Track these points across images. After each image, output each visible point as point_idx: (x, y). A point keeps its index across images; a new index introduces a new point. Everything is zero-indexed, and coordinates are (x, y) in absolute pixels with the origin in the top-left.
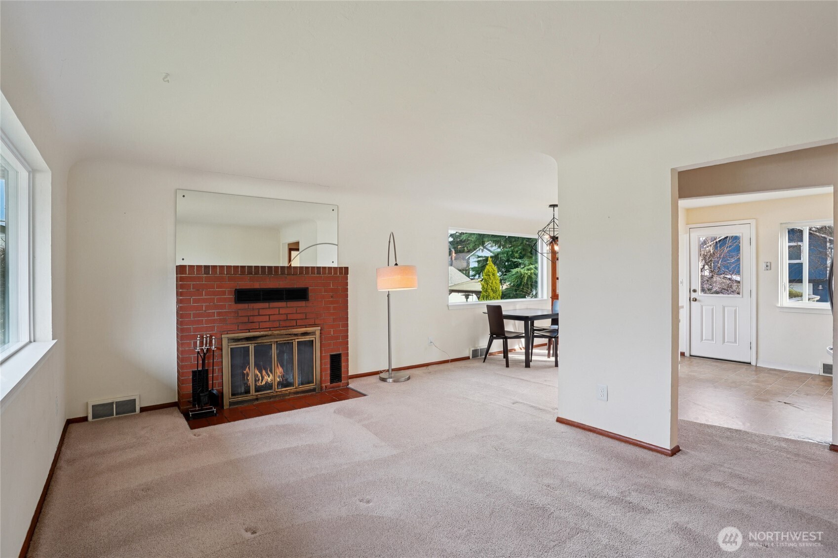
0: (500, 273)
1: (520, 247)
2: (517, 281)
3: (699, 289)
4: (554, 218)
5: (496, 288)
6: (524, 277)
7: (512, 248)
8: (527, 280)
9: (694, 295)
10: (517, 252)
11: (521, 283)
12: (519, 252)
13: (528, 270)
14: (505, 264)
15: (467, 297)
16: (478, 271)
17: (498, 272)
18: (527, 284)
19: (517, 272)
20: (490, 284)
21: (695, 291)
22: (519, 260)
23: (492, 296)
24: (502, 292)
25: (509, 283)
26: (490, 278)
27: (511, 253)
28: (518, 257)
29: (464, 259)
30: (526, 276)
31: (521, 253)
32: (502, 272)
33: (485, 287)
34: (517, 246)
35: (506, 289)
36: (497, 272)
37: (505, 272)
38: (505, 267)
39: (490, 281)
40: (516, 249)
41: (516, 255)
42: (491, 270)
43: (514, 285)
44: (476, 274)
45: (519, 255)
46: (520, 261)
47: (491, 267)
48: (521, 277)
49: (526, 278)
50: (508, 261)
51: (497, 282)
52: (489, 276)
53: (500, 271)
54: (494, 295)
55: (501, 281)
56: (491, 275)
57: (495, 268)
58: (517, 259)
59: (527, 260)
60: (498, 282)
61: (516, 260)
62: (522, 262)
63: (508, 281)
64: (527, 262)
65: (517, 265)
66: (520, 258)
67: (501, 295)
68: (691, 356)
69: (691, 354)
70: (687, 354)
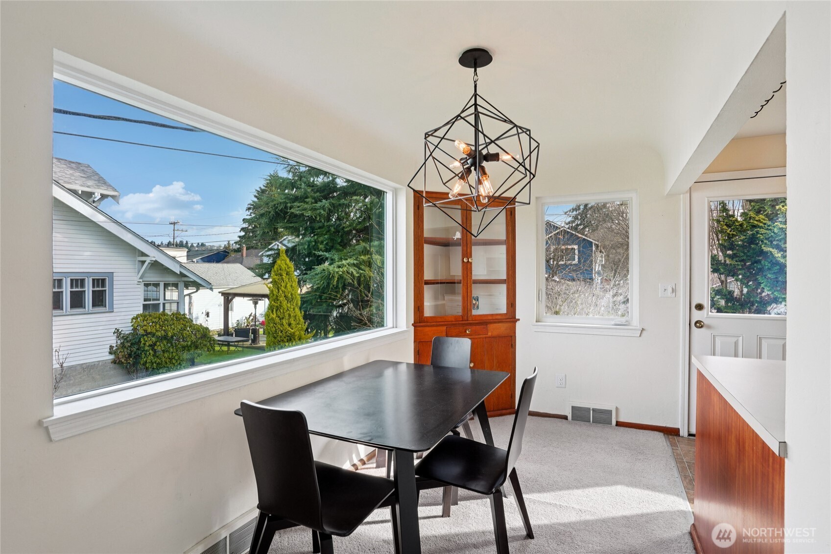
0: (298, 271)
1: (326, 236)
2: (323, 283)
3: (707, 303)
4: (475, 95)
5: (292, 294)
6: (333, 277)
7: (316, 237)
8: (338, 281)
9: (697, 315)
10: (322, 242)
11: (328, 284)
12: (325, 242)
13: (339, 267)
14: (305, 259)
15: (256, 303)
16: (268, 268)
17: (295, 270)
18: (337, 287)
19: (324, 270)
20: (283, 288)
21: (700, 307)
22: (325, 253)
23: (285, 307)
24: (302, 298)
25: (311, 285)
26: (282, 279)
27: (314, 243)
28: (323, 249)
29: (257, 256)
30: (337, 276)
31: (327, 244)
32: (301, 271)
33: (275, 293)
34: (322, 235)
35: (307, 293)
36: (293, 269)
37: (305, 270)
38: (305, 263)
39: (283, 284)
40: (321, 239)
41: (321, 246)
42: (284, 266)
43: (318, 288)
44: (266, 273)
45: (325, 247)
46: (327, 255)
47: (285, 262)
48: (329, 277)
49: (336, 279)
50: (309, 255)
51: (293, 285)
52: (281, 275)
53: (299, 269)
54: (289, 305)
55: (299, 282)
56: (284, 275)
57: (291, 265)
58: (323, 252)
59: (336, 253)
60: (295, 284)
61: (321, 253)
62: (330, 256)
63: (310, 282)
64: (336, 257)
65: (320, 261)
66: (327, 250)
67: (299, 304)
68: (690, 435)
69: (689, 432)
70: (684, 433)
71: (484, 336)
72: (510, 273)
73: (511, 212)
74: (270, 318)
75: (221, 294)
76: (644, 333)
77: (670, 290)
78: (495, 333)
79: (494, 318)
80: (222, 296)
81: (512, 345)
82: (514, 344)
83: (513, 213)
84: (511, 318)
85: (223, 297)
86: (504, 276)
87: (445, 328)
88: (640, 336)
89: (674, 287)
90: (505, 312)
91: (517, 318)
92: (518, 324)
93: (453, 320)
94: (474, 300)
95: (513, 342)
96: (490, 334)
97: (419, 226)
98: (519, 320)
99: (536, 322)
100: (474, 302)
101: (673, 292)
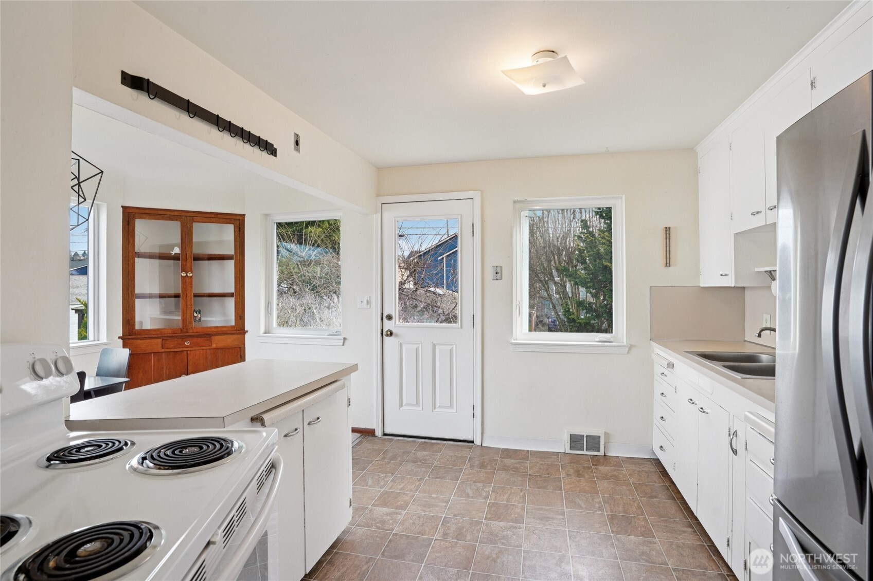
3: (395, 315)
9: (388, 325)
21: (389, 318)
68: (385, 435)
69: (384, 432)
70: (379, 433)
71: (208, 347)
72: (238, 286)
73: (240, 228)
74: (83, 336)
75: (74, 311)
76: (347, 342)
77: (365, 302)
78: (220, 345)
79: (219, 329)
80: (75, 313)
81: (241, 355)
82: (243, 356)
83: (241, 228)
84: (239, 329)
85: (77, 314)
86: (232, 290)
87: (160, 340)
88: (343, 345)
89: (369, 299)
90: (233, 324)
91: (246, 330)
92: (247, 335)
93: (171, 332)
94: (195, 313)
95: (242, 353)
96: (214, 346)
97: (129, 242)
98: (247, 331)
99: (265, 333)
100: (195, 315)
101: (368, 304)
